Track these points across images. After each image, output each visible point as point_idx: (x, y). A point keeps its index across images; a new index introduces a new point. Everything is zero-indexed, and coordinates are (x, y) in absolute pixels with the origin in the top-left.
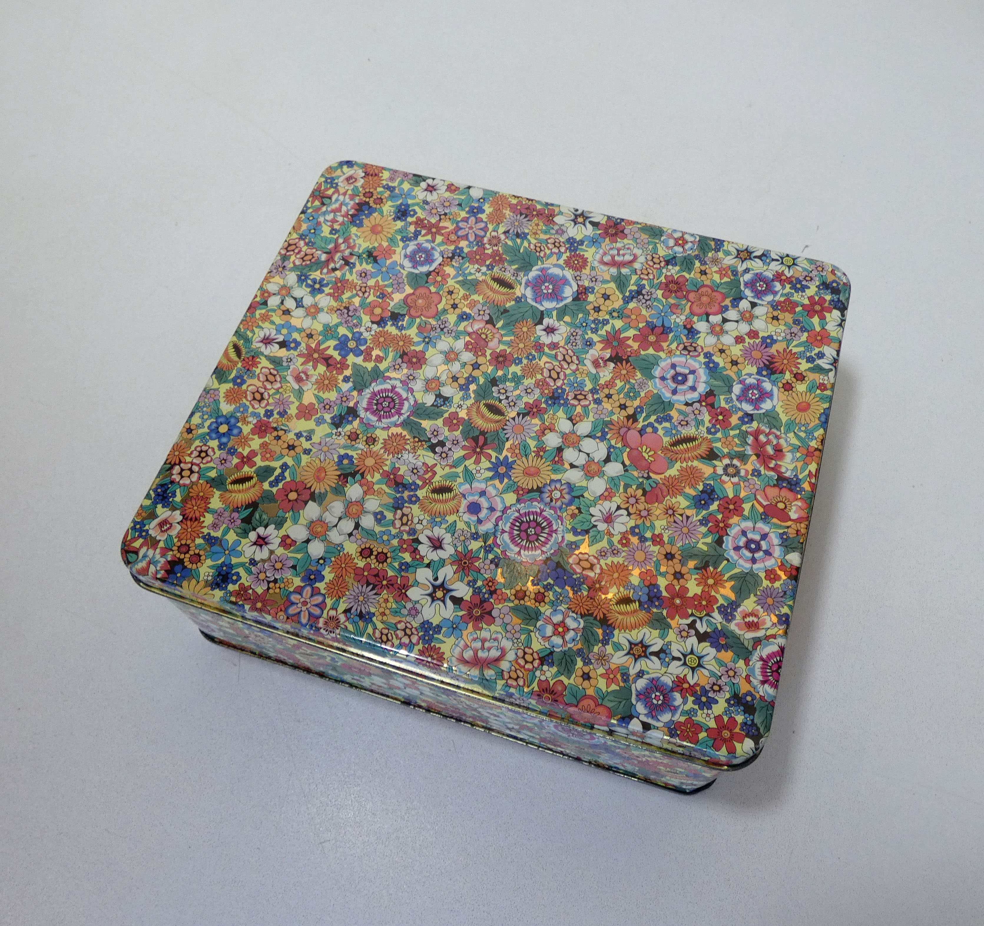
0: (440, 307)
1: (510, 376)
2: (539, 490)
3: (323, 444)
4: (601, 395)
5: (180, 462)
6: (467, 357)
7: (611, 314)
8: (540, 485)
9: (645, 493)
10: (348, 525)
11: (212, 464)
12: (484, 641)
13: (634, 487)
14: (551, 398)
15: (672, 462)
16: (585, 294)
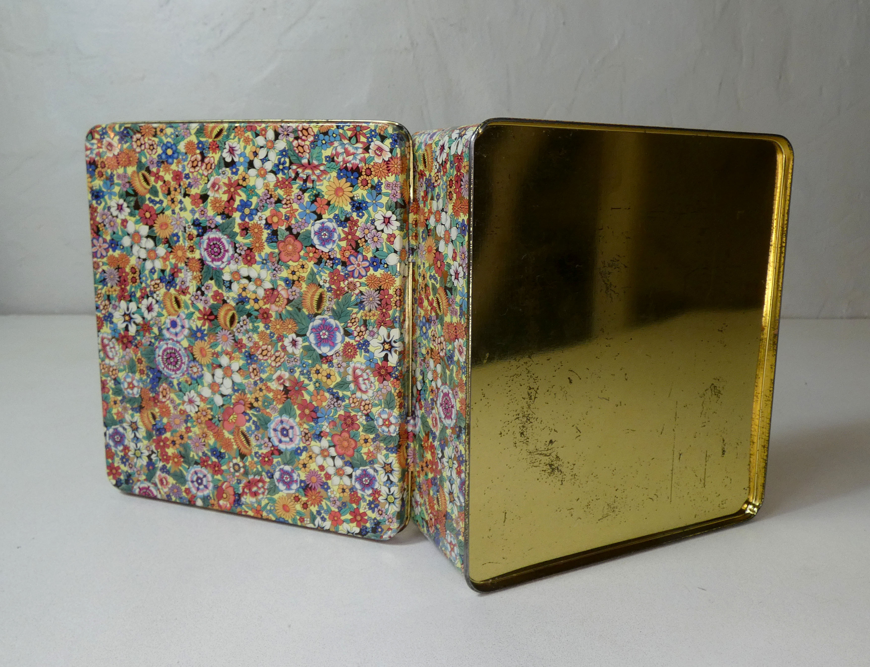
0: (290, 263)
1: (256, 324)
2: (194, 359)
3: (181, 220)
4: (260, 385)
5: (143, 136)
6: (261, 293)
7: (317, 382)
8: (197, 359)
9: (210, 420)
10: (143, 254)
11: (148, 156)
12: (114, 347)
13: (212, 413)
14: (249, 354)
15: (232, 433)
16: (327, 362)
